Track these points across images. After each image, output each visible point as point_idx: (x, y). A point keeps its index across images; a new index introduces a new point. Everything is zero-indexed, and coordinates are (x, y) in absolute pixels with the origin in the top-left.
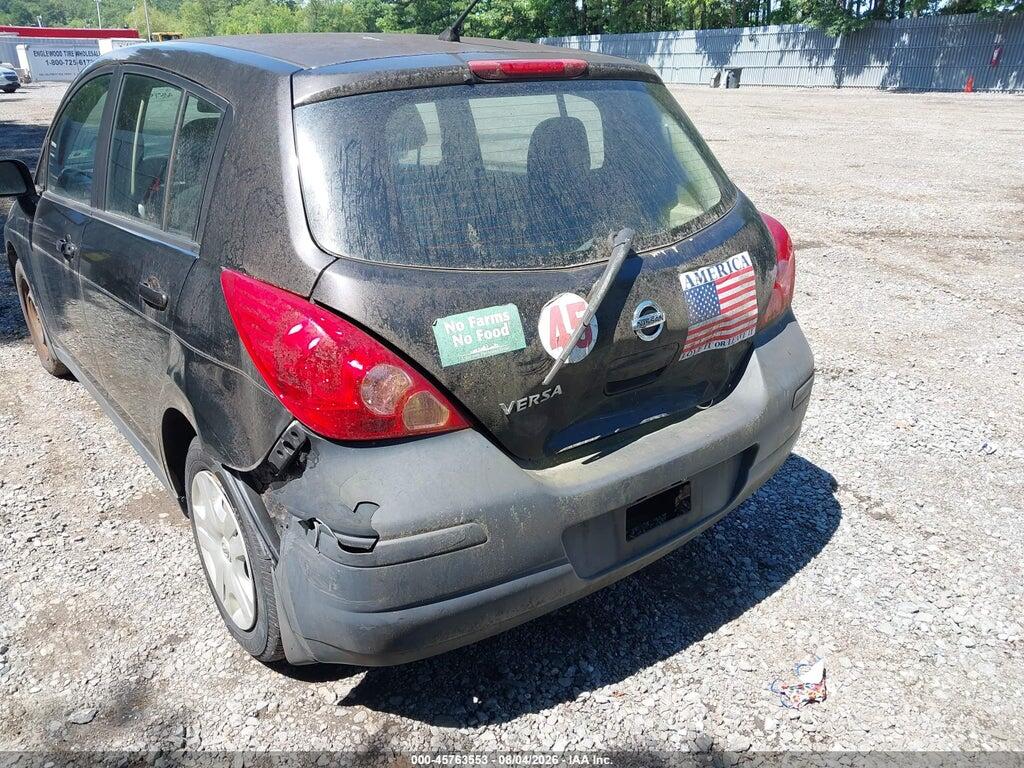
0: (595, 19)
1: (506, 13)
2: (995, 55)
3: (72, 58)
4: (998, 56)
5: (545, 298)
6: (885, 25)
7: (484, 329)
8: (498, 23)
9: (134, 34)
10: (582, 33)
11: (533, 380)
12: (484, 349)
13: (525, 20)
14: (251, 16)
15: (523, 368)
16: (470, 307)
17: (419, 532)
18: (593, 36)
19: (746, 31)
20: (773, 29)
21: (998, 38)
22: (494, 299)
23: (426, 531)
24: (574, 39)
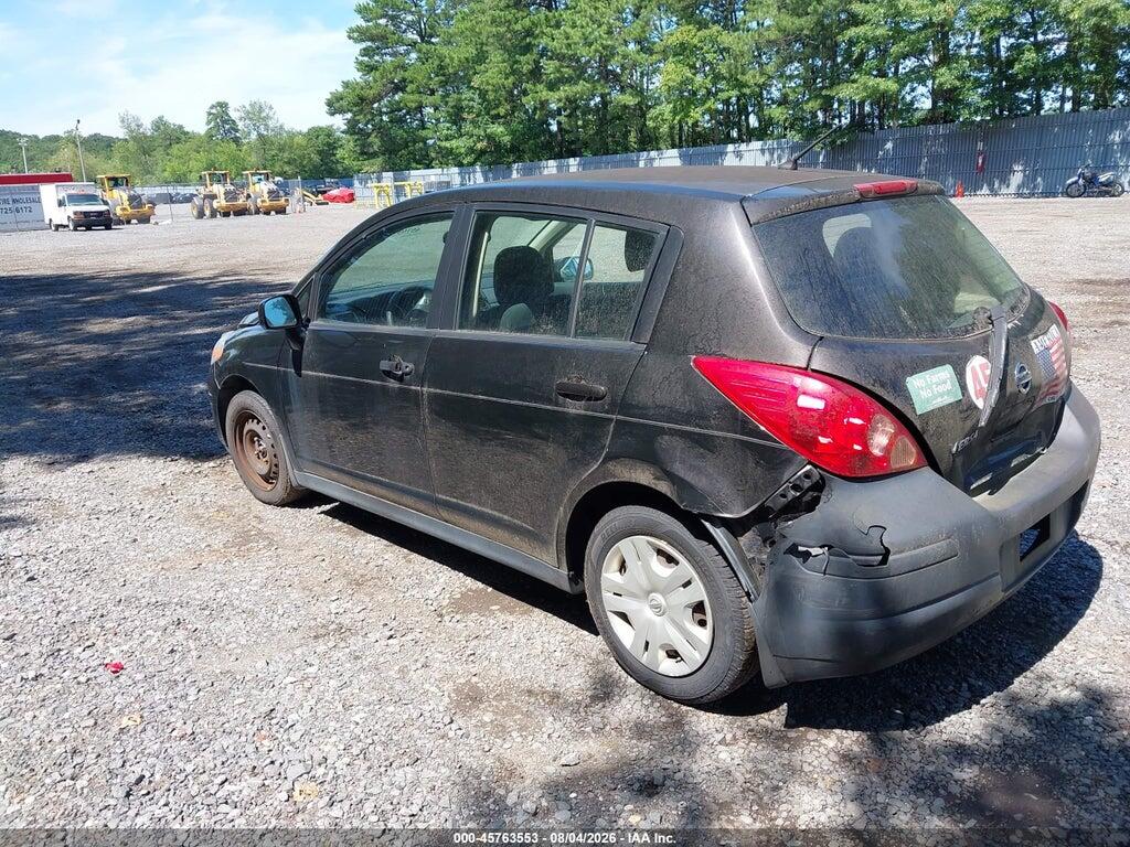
0: (573, 142)
1: (479, 140)
2: (980, 161)
3: (8, 206)
4: (983, 163)
5: (966, 360)
6: (867, 136)
7: (938, 384)
8: (471, 150)
9: (68, 178)
10: (559, 156)
11: (969, 424)
12: (939, 400)
13: (498, 146)
14: (193, 155)
15: (962, 415)
16: (925, 369)
17: (918, 547)
18: (572, 159)
19: (730, 147)
20: (756, 145)
21: (980, 146)
22: (936, 362)
23: (922, 546)
24: (552, 163)
